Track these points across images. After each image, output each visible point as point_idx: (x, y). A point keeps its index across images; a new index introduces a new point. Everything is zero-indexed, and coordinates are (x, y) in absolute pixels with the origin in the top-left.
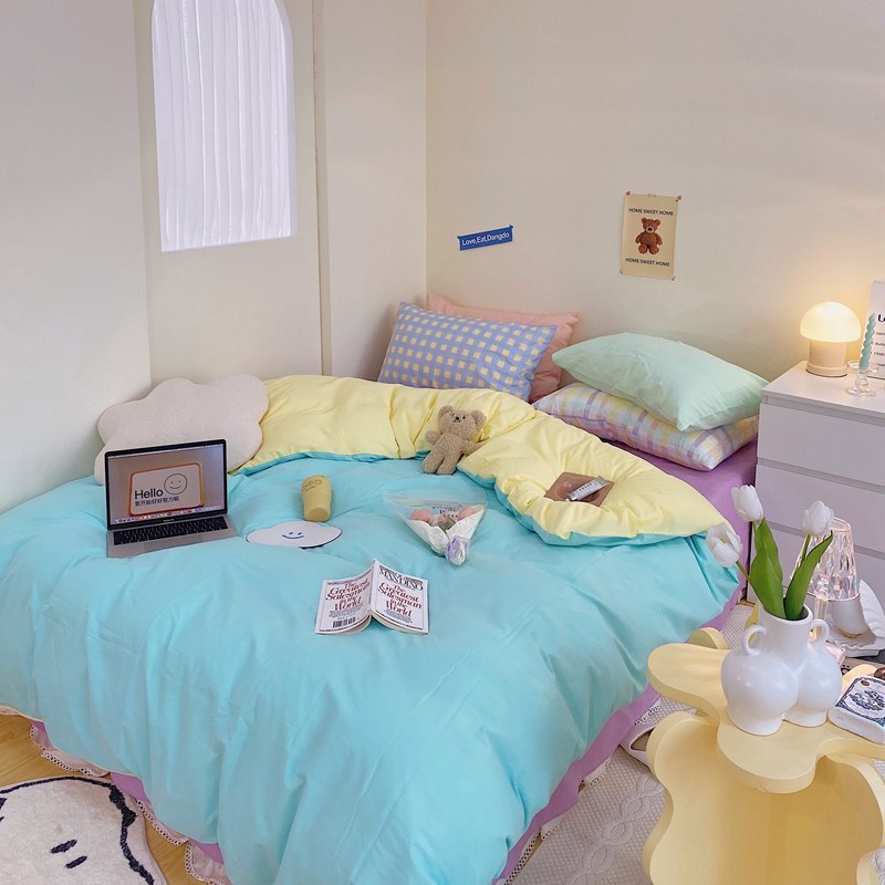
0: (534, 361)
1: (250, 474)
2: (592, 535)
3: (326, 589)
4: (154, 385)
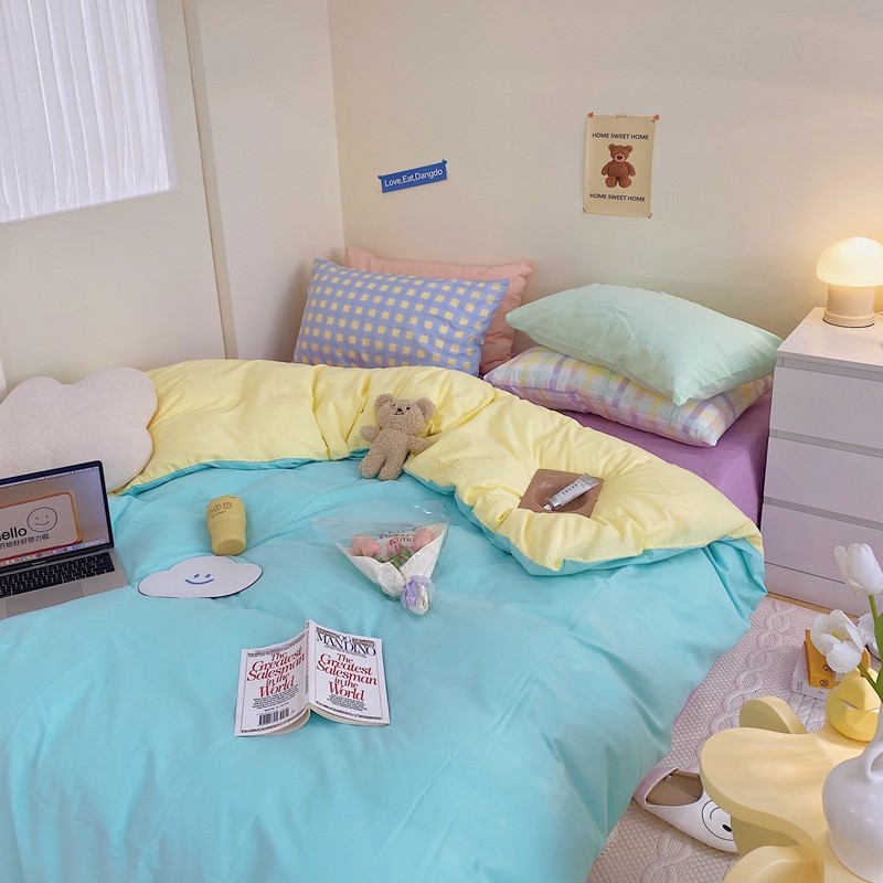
0: (483, 323)
1: (140, 492)
2: (590, 560)
3: (246, 664)
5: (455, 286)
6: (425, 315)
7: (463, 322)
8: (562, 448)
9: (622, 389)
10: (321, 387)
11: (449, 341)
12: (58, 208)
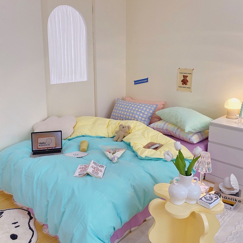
0: (151, 114)
1: (69, 140)
2: (151, 157)
3: (79, 166)
4: (48, 118)
5: (145, 105)
6: (138, 111)
7: (146, 113)
8: (156, 138)
9: (177, 129)
10: (110, 123)
11: (142, 117)
12: (63, 82)
